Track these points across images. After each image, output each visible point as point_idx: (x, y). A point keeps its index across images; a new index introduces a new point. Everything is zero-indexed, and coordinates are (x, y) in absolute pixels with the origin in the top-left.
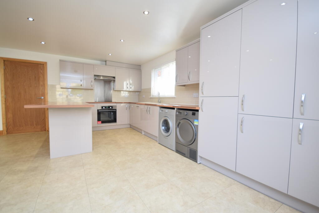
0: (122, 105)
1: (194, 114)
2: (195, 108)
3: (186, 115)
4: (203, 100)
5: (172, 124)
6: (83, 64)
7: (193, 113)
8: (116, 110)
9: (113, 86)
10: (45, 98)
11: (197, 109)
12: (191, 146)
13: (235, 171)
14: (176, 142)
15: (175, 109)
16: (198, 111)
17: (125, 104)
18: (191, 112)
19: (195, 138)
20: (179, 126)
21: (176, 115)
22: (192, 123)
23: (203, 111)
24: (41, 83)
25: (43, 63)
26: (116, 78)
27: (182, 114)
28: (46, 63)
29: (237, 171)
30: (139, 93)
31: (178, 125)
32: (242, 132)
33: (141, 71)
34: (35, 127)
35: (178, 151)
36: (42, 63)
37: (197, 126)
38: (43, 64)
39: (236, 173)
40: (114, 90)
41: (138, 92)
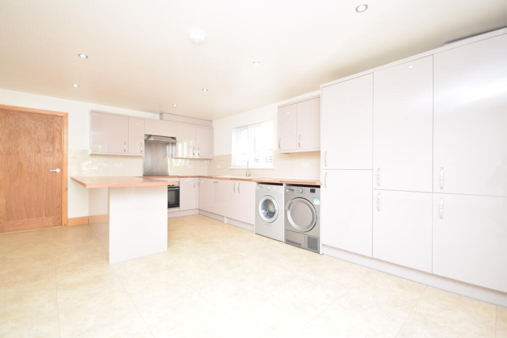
0: (188, 179)
1: (313, 191)
2: (316, 183)
3: (302, 192)
4: (326, 173)
5: (279, 205)
6: (128, 117)
7: (311, 189)
8: (179, 187)
9: (170, 151)
10: (62, 171)
11: (317, 184)
12: (311, 233)
13: (371, 257)
14: (285, 230)
15: (284, 184)
16: (319, 187)
17: (193, 178)
18: (309, 189)
19: (316, 222)
20: (291, 208)
21: (286, 194)
22: (311, 203)
23: (326, 187)
24: (57, 146)
25: (61, 115)
26: (177, 139)
27: (295, 191)
28: (67, 114)
29: (375, 256)
30: (208, 161)
31: (289, 206)
32: (379, 210)
33: (213, 129)
34: (43, 219)
35: (288, 242)
36: (59, 115)
37: (319, 206)
38: (62, 117)
39: (372, 258)
40: (172, 157)
41: (207, 159)
